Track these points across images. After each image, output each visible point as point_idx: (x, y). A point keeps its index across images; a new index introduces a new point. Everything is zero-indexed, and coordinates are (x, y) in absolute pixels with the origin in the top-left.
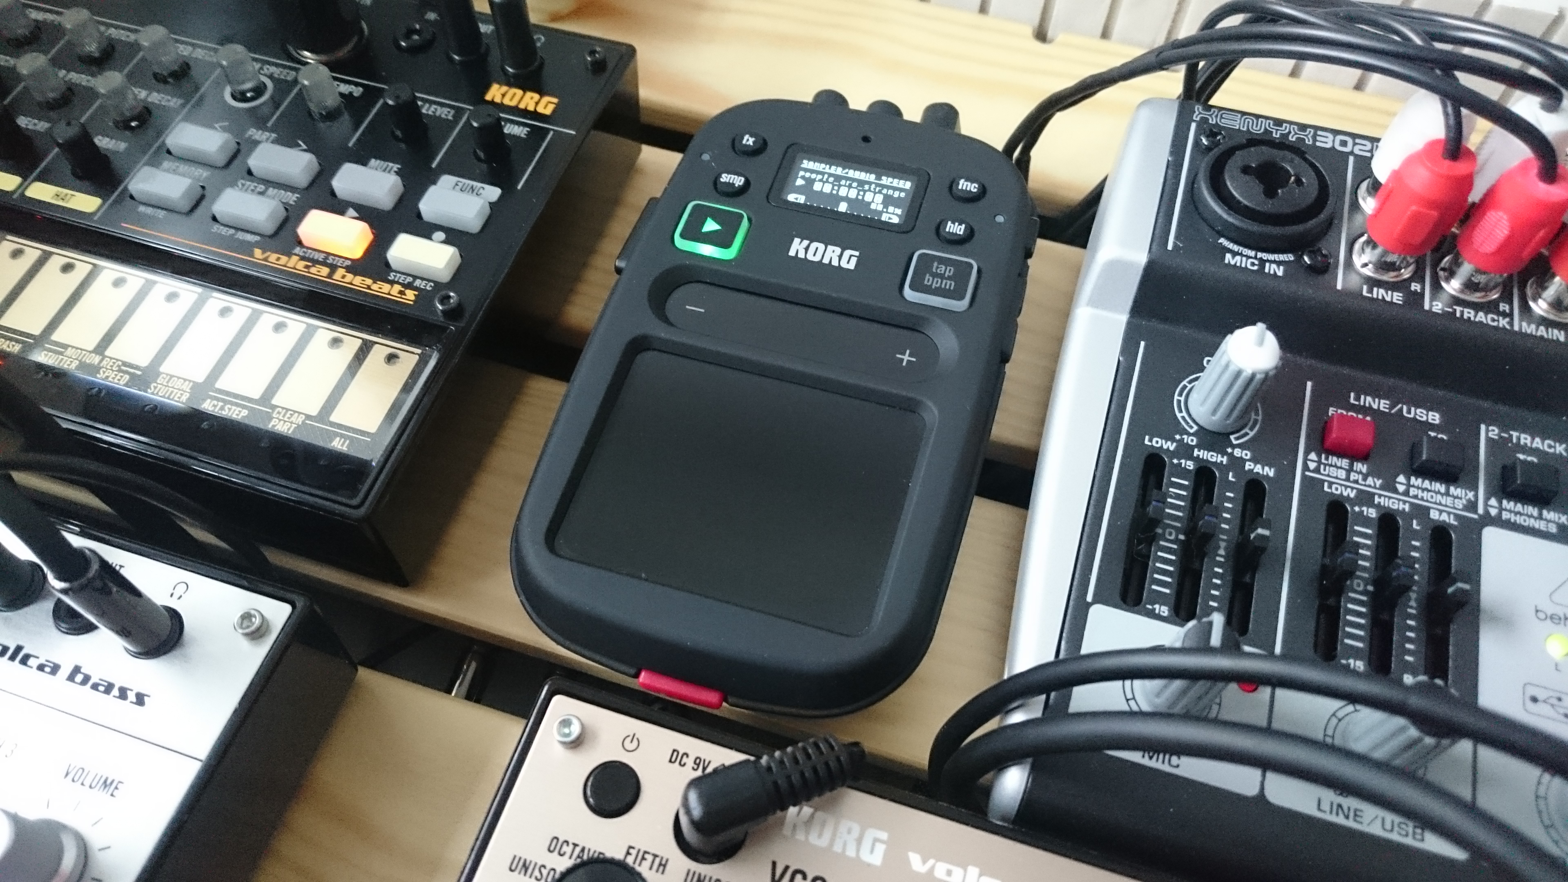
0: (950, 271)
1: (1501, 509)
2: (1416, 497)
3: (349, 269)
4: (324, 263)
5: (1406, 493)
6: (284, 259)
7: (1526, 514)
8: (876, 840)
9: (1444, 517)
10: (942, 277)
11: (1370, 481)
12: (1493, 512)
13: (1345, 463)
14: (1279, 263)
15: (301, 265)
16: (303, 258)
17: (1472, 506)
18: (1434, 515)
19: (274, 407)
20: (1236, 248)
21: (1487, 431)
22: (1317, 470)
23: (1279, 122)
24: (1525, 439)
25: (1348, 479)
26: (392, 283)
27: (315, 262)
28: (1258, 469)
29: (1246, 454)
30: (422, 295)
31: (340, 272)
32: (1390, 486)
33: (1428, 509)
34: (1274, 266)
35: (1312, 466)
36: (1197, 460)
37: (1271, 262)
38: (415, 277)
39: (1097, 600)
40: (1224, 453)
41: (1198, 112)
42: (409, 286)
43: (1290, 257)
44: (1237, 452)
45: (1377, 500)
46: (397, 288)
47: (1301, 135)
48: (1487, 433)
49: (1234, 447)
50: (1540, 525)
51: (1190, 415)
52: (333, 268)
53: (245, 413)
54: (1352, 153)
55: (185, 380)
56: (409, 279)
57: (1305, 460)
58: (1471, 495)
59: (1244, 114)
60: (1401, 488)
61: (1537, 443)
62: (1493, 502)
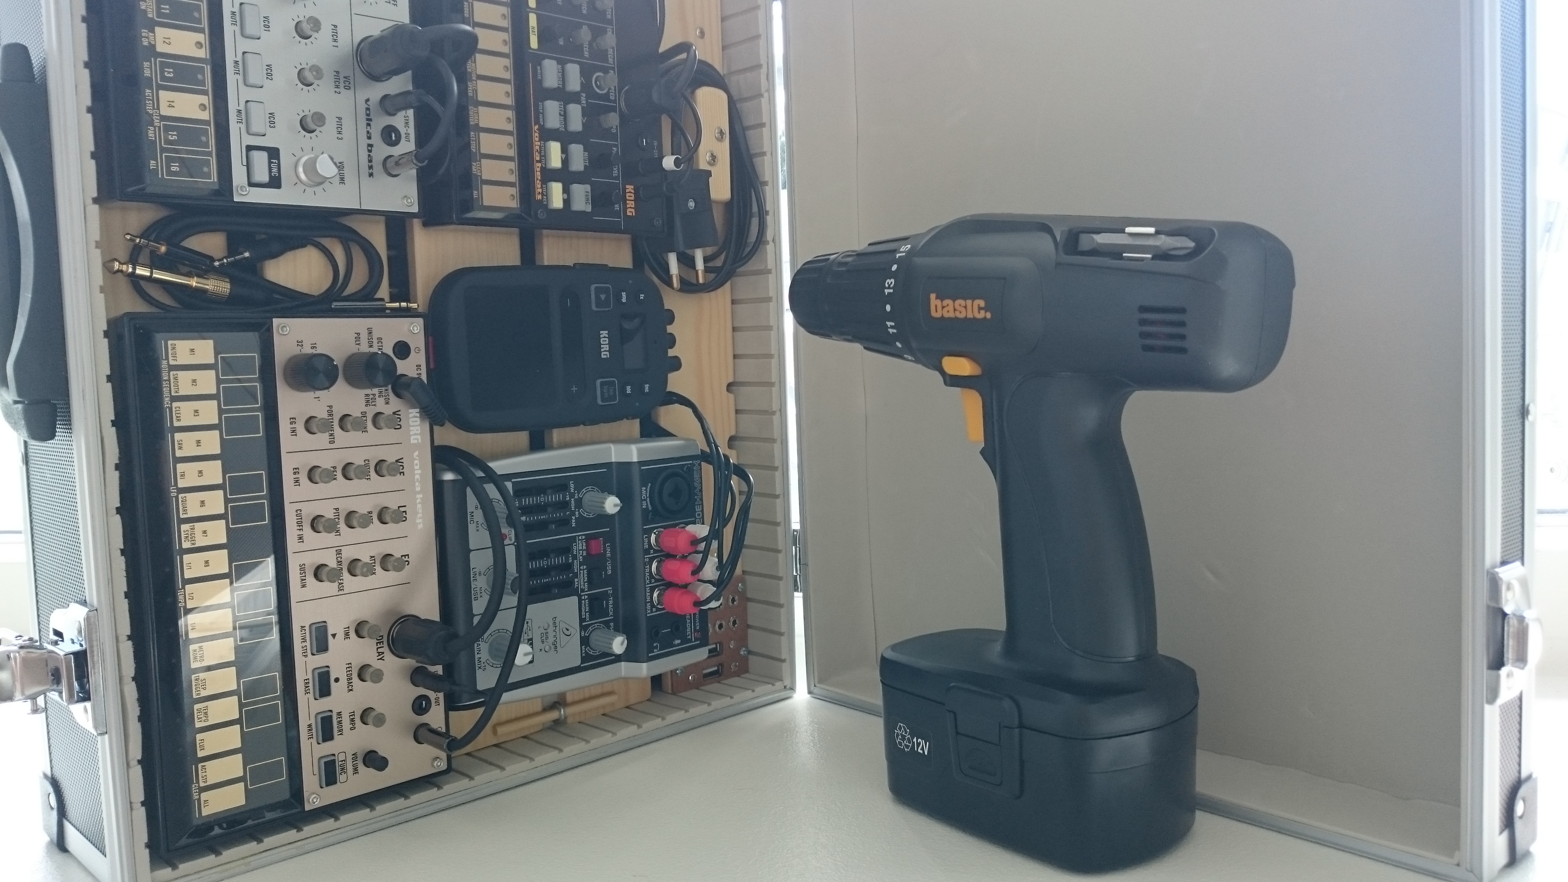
0: (611, 393)
1: (585, 600)
2: (580, 573)
3: (542, 167)
4: (541, 156)
5: (580, 570)
6: (537, 139)
7: (586, 607)
8: (418, 439)
9: (576, 583)
10: (608, 392)
11: (581, 557)
12: (583, 598)
13: (584, 548)
14: (647, 505)
15: (537, 147)
16: (540, 147)
17: (583, 591)
18: (576, 580)
19: (480, 161)
20: (648, 490)
21: (610, 590)
22: (579, 540)
23: (701, 491)
24: (611, 602)
25: (579, 550)
26: (542, 187)
27: (540, 153)
28: (573, 521)
29: (577, 516)
30: (541, 201)
31: (539, 165)
32: (581, 564)
33: (577, 577)
34: (645, 504)
35: (580, 538)
36: (570, 500)
37: (647, 502)
38: (546, 196)
39: (513, 483)
40: (575, 508)
41: (696, 462)
42: (543, 195)
43: (650, 508)
44: (577, 513)
45: (575, 561)
46: (540, 190)
47: (698, 500)
48: (609, 590)
49: (579, 511)
50: (583, 613)
51: (585, 493)
52: (540, 161)
53: (474, 150)
54: (696, 518)
55: (478, 120)
56: (545, 193)
57: (582, 535)
58: (587, 589)
59: (701, 478)
60: (582, 568)
61: (610, 606)
62: (586, 597)
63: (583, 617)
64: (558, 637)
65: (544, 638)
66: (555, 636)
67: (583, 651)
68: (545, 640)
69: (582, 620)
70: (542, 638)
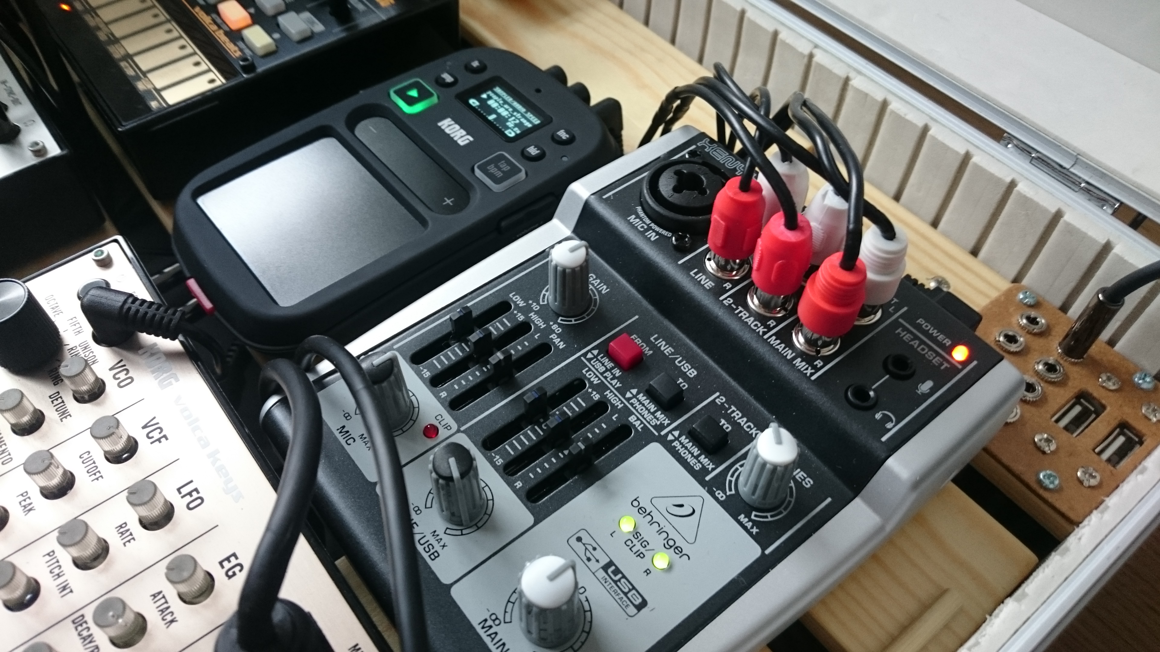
0: (506, 168)
1: (677, 439)
2: (632, 404)
3: (226, 33)
4: (219, 26)
5: (628, 399)
6: (205, 15)
7: (690, 450)
9: (637, 423)
10: (500, 169)
11: (614, 382)
12: (670, 437)
13: (610, 365)
14: (657, 233)
15: (209, 23)
16: (212, 19)
17: (660, 427)
18: (632, 419)
20: (642, 215)
21: (718, 397)
22: (589, 360)
24: (737, 415)
25: (602, 374)
26: (236, 45)
27: (216, 23)
28: (557, 341)
29: (559, 330)
30: (243, 55)
31: (221, 32)
32: (622, 391)
33: (632, 414)
34: (654, 234)
35: (590, 356)
36: (528, 318)
37: (654, 231)
38: (247, 47)
40: (545, 322)
41: (704, 142)
42: (240, 48)
43: (668, 234)
44: (555, 327)
45: (607, 392)
46: (236, 48)
48: (716, 399)
49: (555, 322)
50: (692, 461)
52: (220, 29)
53: (133, 74)
57: (590, 351)
58: (667, 422)
60: (628, 395)
61: (743, 421)
62: (676, 433)
63: (698, 467)
64: (668, 528)
65: (638, 547)
66: (660, 532)
67: (749, 525)
68: (642, 550)
69: (699, 475)
70: (635, 549)
